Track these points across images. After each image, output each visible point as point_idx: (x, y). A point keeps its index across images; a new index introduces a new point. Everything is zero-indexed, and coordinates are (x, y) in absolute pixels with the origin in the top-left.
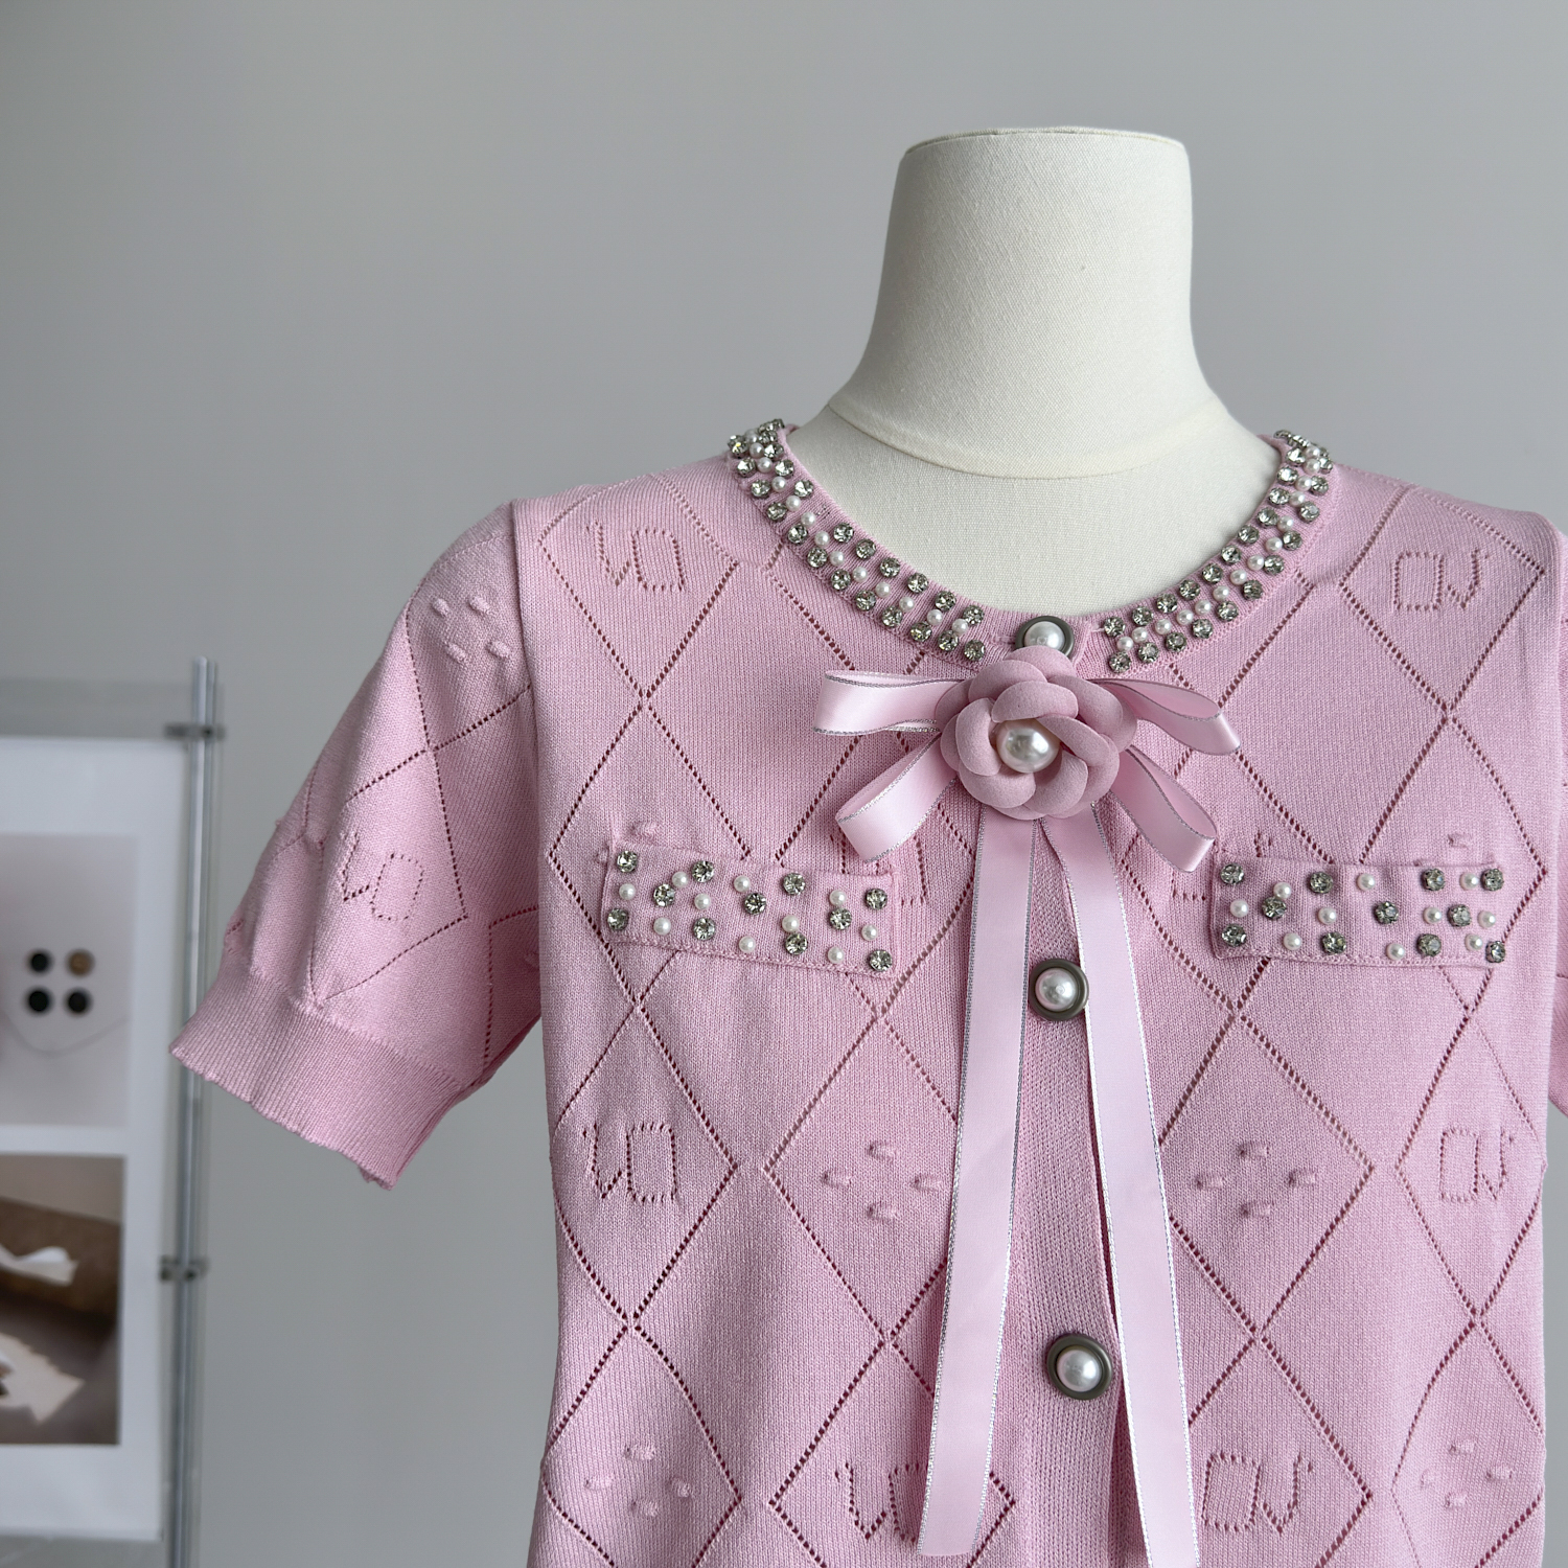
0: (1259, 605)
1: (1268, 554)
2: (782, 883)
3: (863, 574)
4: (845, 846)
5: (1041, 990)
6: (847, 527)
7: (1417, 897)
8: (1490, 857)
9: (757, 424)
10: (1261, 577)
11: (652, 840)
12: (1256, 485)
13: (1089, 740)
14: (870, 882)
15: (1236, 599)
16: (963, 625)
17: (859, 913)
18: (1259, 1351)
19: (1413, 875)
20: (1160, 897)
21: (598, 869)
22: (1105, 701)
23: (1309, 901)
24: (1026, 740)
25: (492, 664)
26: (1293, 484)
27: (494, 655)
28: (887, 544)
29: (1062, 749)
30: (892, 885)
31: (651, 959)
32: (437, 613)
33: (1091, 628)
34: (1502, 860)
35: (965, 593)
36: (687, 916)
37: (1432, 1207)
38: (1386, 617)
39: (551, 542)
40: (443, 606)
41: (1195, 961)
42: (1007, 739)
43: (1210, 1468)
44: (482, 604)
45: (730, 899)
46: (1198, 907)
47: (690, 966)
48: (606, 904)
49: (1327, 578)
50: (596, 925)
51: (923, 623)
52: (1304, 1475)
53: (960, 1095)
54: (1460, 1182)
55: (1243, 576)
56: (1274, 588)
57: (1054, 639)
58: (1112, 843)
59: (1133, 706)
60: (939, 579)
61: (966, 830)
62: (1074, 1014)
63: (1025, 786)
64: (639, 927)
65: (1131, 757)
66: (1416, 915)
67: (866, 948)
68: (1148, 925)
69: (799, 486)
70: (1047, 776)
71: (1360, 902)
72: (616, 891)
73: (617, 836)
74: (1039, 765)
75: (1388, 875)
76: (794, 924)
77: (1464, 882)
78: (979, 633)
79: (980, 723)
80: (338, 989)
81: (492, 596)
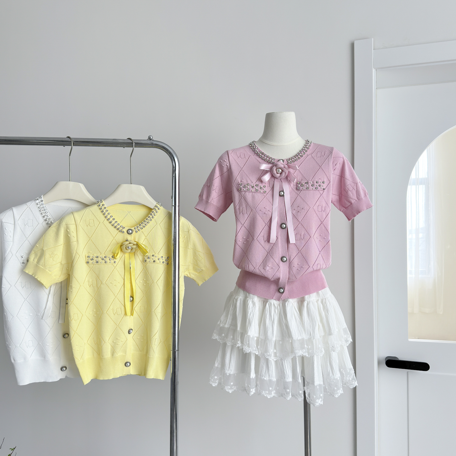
0: (303, 158)
1: (304, 152)
2: (256, 185)
3: (263, 156)
4: (262, 182)
5: (280, 194)
6: (261, 151)
7: (316, 184)
8: (324, 180)
9: (252, 141)
10: (303, 155)
11: (243, 182)
12: (303, 145)
13: (285, 170)
14: (264, 185)
15: (300, 157)
16: (273, 160)
17: (263, 188)
18: (300, 224)
19: (315, 182)
20: (292, 185)
21: (238, 185)
22: (286, 166)
23: (305, 185)
24: (279, 170)
25: (227, 166)
26: (307, 145)
27: (227, 165)
28: (265, 153)
29: (282, 171)
30: (266, 185)
31: (243, 193)
32: (221, 162)
33: (285, 160)
34: (325, 180)
35: (273, 157)
36: (247, 188)
37: (317, 212)
38: (315, 158)
39: (232, 154)
40: (221, 161)
41: (295, 191)
42: (277, 170)
43: (296, 235)
44: (226, 161)
45: (251, 187)
46: (296, 186)
47: (247, 193)
48: (239, 188)
49: (310, 154)
50: (238, 190)
51: (269, 160)
52: (304, 235)
53: (273, 203)
54: (320, 210)
55: (301, 155)
56: (304, 156)
57: (282, 161)
58: (287, 180)
59: (289, 167)
60: (270, 156)
61: (273, 180)
62: (283, 196)
63: (279, 175)
64: (242, 190)
65: (289, 172)
66: (316, 185)
67: (264, 191)
68: (291, 188)
69: (256, 148)
70: (281, 174)
71: (310, 185)
72: (240, 187)
73: (240, 182)
74: (280, 172)
75: (313, 182)
76: (257, 189)
77: (321, 183)
78: (274, 161)
79: (275, 168)
80: (212, 199)
81: (226, 160)
